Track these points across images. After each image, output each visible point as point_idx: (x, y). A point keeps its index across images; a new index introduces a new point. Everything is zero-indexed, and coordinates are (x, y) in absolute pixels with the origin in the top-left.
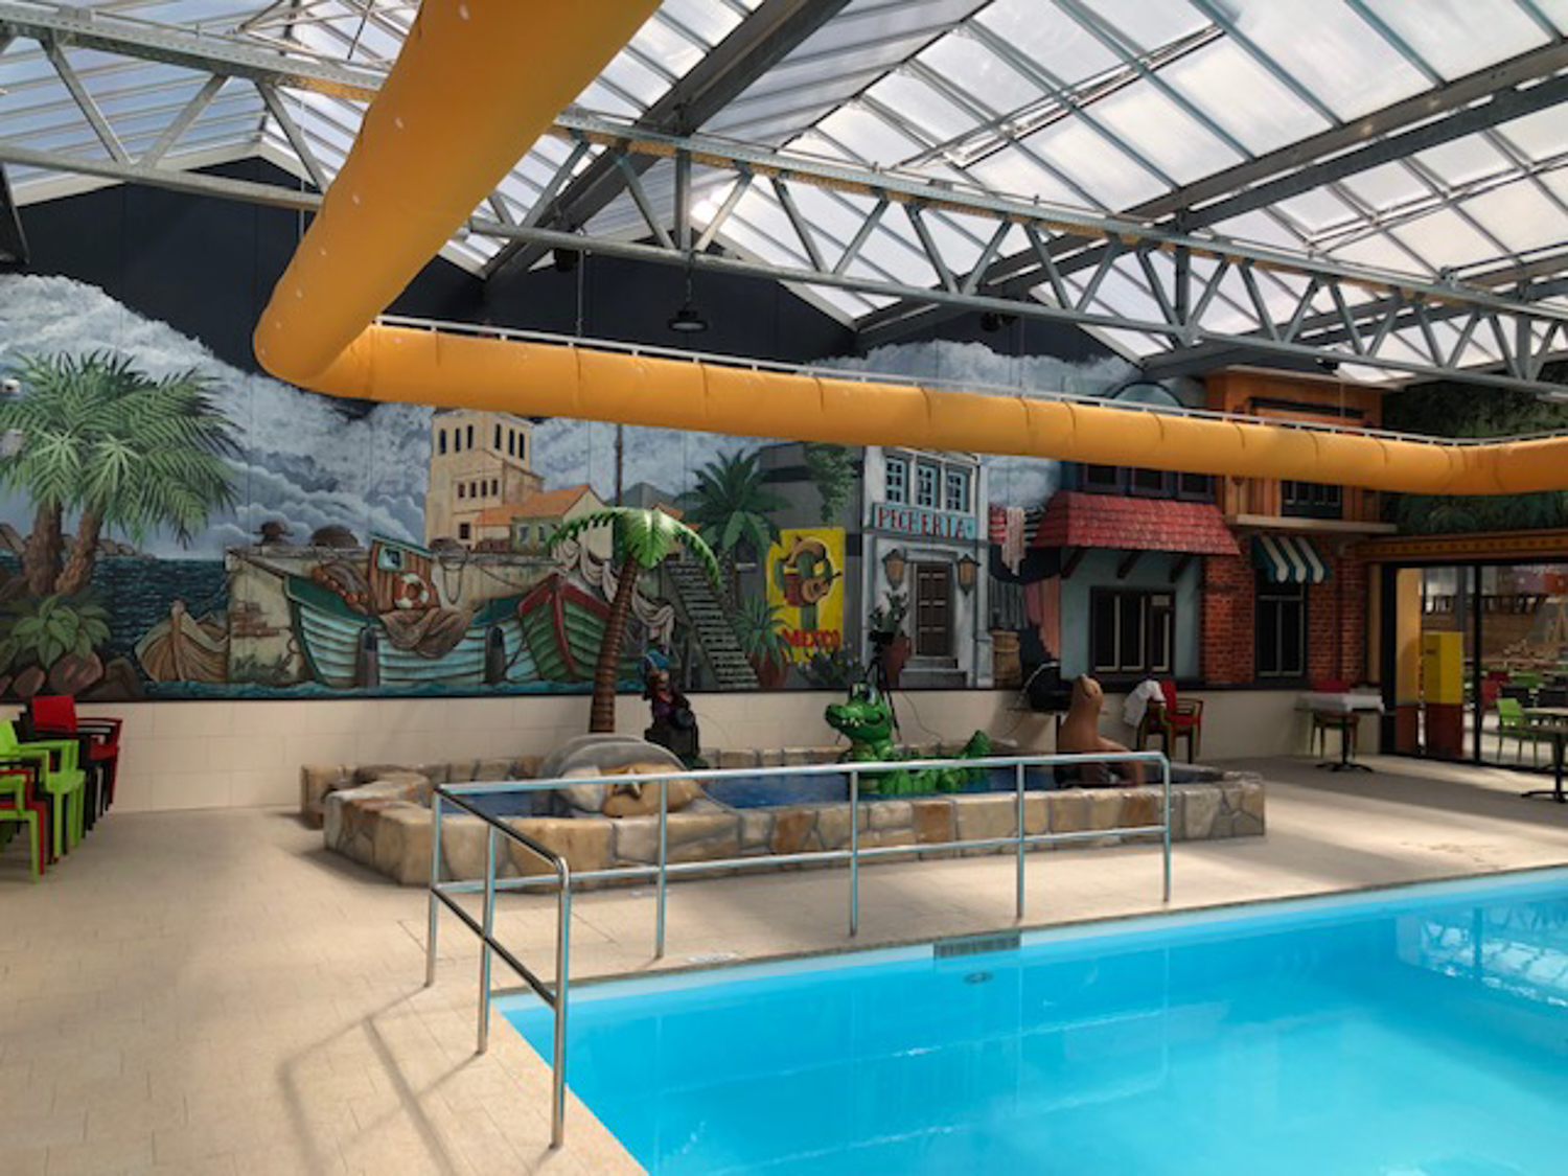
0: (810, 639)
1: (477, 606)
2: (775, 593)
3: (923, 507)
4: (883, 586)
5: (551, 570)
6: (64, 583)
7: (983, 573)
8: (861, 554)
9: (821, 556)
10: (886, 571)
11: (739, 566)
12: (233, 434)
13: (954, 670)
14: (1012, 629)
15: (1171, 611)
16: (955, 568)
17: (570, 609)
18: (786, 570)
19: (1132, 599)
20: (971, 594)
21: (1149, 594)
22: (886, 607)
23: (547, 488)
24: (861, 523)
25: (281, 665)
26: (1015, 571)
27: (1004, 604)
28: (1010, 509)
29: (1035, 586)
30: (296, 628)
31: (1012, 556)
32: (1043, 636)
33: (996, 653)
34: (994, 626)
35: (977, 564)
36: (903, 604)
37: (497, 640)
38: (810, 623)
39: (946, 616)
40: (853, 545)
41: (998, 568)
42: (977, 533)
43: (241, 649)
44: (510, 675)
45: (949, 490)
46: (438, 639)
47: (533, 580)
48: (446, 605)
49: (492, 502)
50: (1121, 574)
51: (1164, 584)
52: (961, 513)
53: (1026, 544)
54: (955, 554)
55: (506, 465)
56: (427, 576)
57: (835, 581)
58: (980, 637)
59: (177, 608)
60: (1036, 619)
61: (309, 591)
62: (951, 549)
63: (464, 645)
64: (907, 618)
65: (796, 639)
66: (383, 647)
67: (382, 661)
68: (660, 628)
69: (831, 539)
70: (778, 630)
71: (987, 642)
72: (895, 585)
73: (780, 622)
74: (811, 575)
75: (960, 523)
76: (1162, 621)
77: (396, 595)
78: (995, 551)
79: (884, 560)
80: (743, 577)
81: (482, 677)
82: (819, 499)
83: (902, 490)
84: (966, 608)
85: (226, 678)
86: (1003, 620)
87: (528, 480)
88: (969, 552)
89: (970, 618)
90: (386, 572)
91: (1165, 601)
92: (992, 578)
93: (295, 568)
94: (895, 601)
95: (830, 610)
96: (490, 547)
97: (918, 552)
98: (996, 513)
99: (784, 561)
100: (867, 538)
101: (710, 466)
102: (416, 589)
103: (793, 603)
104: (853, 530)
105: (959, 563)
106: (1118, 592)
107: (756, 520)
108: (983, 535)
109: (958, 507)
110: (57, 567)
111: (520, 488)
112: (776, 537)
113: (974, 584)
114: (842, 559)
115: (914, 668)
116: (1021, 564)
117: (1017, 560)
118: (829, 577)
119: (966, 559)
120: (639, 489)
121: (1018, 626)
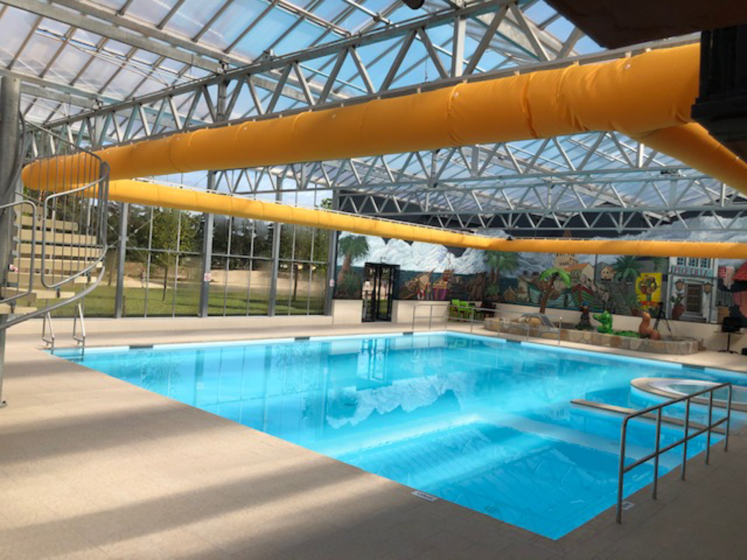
0: (648, 304)
1: (563, 290)
2: (638, 290)
3: (691, 267)
4: (675, 290)
5: (579, 283)
6: (494, 282)
7: (715, 288)
8: (667, 280)
9: (654, 281)
10: (676, 286)
11: (628, 283)
13: (700, 317)
14: (727, 306)
16: (703, 286)
17: (583, 292)
18: (642, 285)
20: (709, 294)
22: (675, 296)
23: (579, 263)
24: (667, 271)
25: (526, 299)
26: (729, 288)
27: (723, 297)
28: (727, 267)
29: (738, 293)
30: (529, 292)
31: (728, 282)
32: (741, 309)
33: (719, 313)
34: (719, 304)
35: (712, 285)
36: (682, 296)
37: (567, 297)
38: (649, 299)
39: (699, 300)
40: (665, 278)
41: (721, 286)
42: (713, 274)
43: (519, 296)
44: (569, 305)
45: (702, 262)
46: (555, 297)
47: (576, 284)
48: (556, 289)
49: (567, 266)
52: (706, 269)
53: (734, 279)
54: (703, 282)
55: (571, 259)
57: (658, 289)
58: (712, 307)
59: (510, 287)
61: (532, 285)
62: (702, 280)
63: (560, 298)
64: (684, 299)
65: (644, 303)
68: (606, 297)
69: (658, 277)
70: (639, 300)
71: (715, 310)
72: (679, 290)
73: (639, 298)
74: (650, 286)
75: (706, 271)
78: (720, 281)
79: (676, 283)
80: (629, 287)
81: (563, 305)
82: (654, 265)
83: (683, 262)
84: (707, 299)
85: (517, 300)
86: (723, 303)
87: (575, 262)
88: (710, 282)
89: (709, 302)
92: (719, 290)
93: (529, 280)
94: (679, 295)
95: (656, 296)
97: (688, 281)
98: (721, 269)
99: (642, 282)
100: (669, 276)
101: (621, 257)
103: (644, 293)
104: (666, 273)
105: (705, 285)
107: (633, 271)
108: (715, 274)
109: (705, 266)
110: (493, 278)
111: (573, 264)
112: (639, 275)
113: (711, 291)
114: (661, 282)
115: (685, 315)
116: (732, 286)
117: (730, 284)
118: (656, 287)
119: (708, 283)
120: (601, 263)
121: (730, 305)
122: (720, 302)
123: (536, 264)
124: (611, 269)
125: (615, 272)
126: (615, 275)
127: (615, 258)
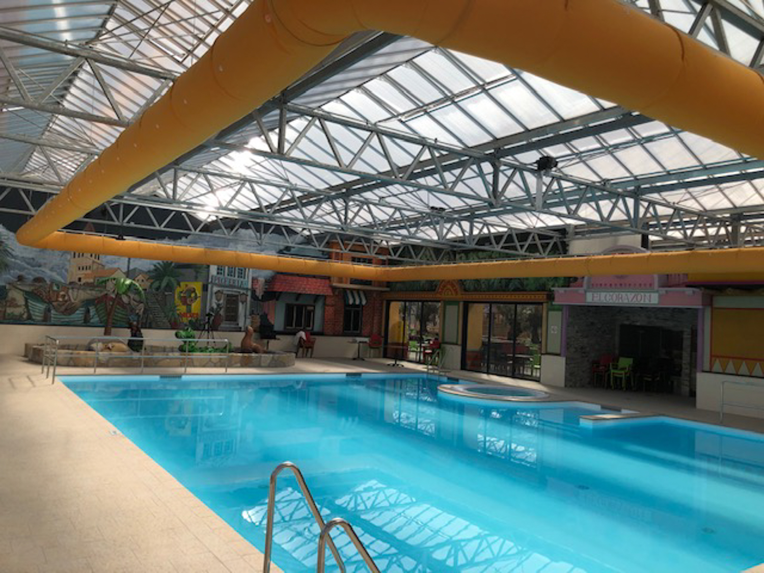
0: (188, 315)
1: (82, 301)
2: (177, 301)
3: (229, 277)
4: (214, 300)
5: (106, 292)
7: (249, 298)
8: (207, 290)
9: (194, 291)
10: (216, 296)
11: (166, 293)
12: (10, 251)
13: (237, 326)
15: (314, 311)
16: (239, 296)
18: (182, 295)
19: (300, 308)
20: (245, 304)
21: (306, 306)
22: (215, 306)
23: (106, 268)
24: (208, 281)
25: (21, 315)
26: (260, 298)
27: (256, 307)
28: (259, 279)
29: (267, 303)
30: (27, 306)
31: (259, 293)
32: (269, 317)
33: (252, 321)
34: (252, 313)
35: (247, 295)
36: (221, 306)
37: (88, 311)
38: (189, 310)
39: (236, 310)
40: (205, 288)
41: (254, 297)
42: (247, 285)
43: (9, 310)
44: (91, 321)
45: (239, 273)
46: (70, 310)
47: (100, 295)
48: (73, 301)
49: (89, 272)
50: (297, 299)
51: (312, 303)
52: (242, 279)
53: (264, 290)
54: (239, 292)
55: (94, 262)
56: (67, 293)
57: (198, 299)
58: (247, 317)
60: (267, 312)
61: (31, 295)
62: (239, 291)
63: (78, 312)
64: (222, 310)
65: (184, 315)
66: (53, 312)
67: (52, 316)
68: (140, 310)
69: (197, 286)
70: (178, 312)
71: (249, 318)
72: (219, 300)
73: (179, 310)
74: (190, 296)
75: (242, 282)
76: (310, 315)
77: (57, 297)
78: (253, 291)
79: (216, 293)
80: (167, 297)
81: (83, 321)
82: (194, 274)
83: (222, 272)
84: (243, 308)
85: (4, 318)
86: (255, 312)
87: (100, 266)
88: (245, 292)
89: (244, 311)
90: (54, 291)
91: (312, 308)
92: (253, 300)
93: (27, 289)
94: (218, 305)
95: (196, 307)
96: (87, 285)
97: (227, 291)
98: (254, 279)
99: (182, 292)
100: (210, 286)
101: (159, 263)
102: (64, 296)
103: (184, 304)
104: (205, 283)
105: (241, 295)
106: (295, 305)
107: (172, 279)
108: (250, 286)
109: (242, 277)
111: (97, 268)
112: (179, 285)
113: (246, 301)
114: (201, 292)
115: (224, 325)
116: (262, 296)
117: (261, 294)
118: (196, 297)
119: (243, 294)
120: (135, 269)
121: (260, 314)
122: (253, 311)
123: (40, 266)
124: (147, 277)
125: (152, 281)
126: (152, 284)
127: (151, 264)
